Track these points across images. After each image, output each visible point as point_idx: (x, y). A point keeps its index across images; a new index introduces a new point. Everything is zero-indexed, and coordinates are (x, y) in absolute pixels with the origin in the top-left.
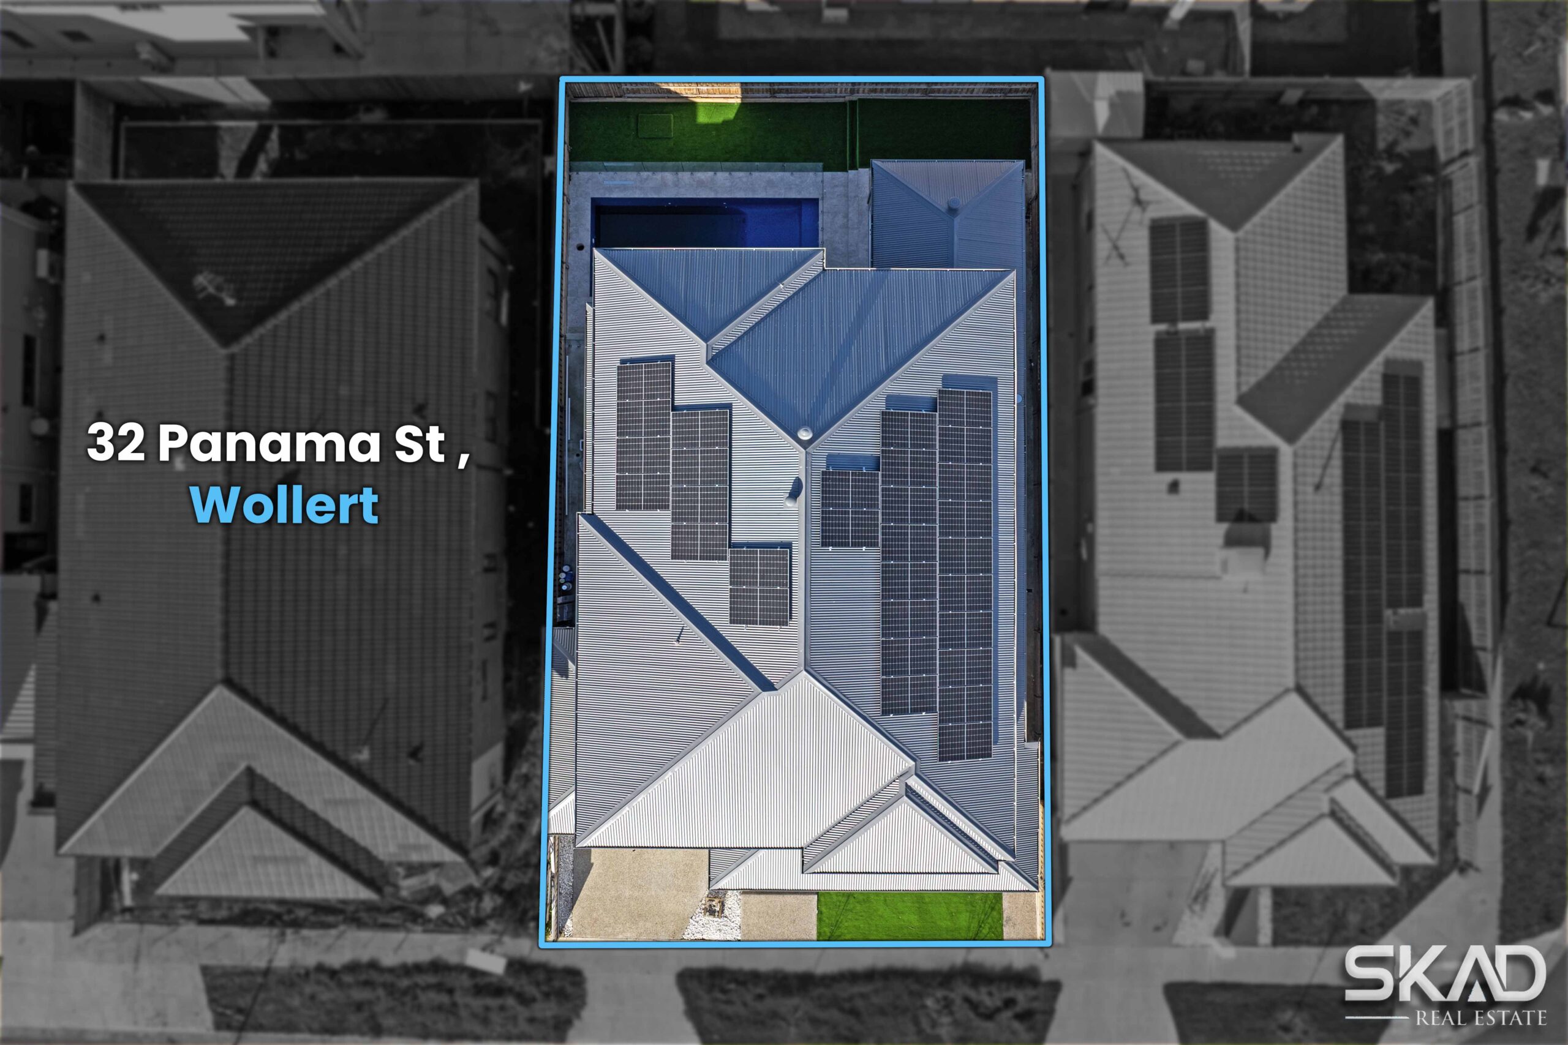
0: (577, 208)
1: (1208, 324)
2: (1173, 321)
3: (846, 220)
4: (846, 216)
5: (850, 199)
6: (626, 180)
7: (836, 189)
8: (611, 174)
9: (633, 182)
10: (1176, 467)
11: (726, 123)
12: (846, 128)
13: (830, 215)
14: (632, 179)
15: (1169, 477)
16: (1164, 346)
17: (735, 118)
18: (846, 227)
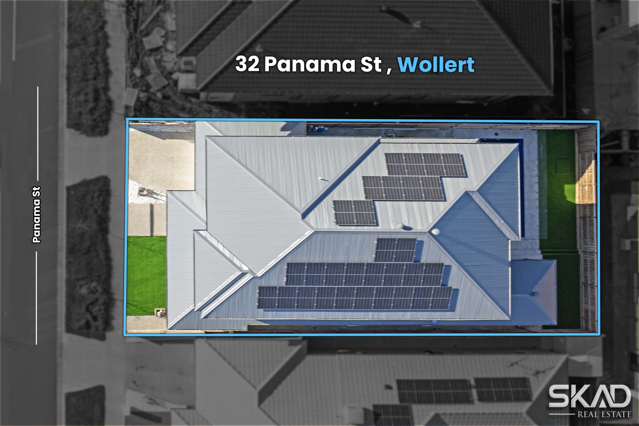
1: (476, 402)
2: (477, 387)
6: (533, 154)
7: (530, 245)
8: (537, 148)
9: (532, 157)
10: (399, 388)
14: (534, 157)
15: (394, 385)
16: (464, 383)
17: (568, 201)
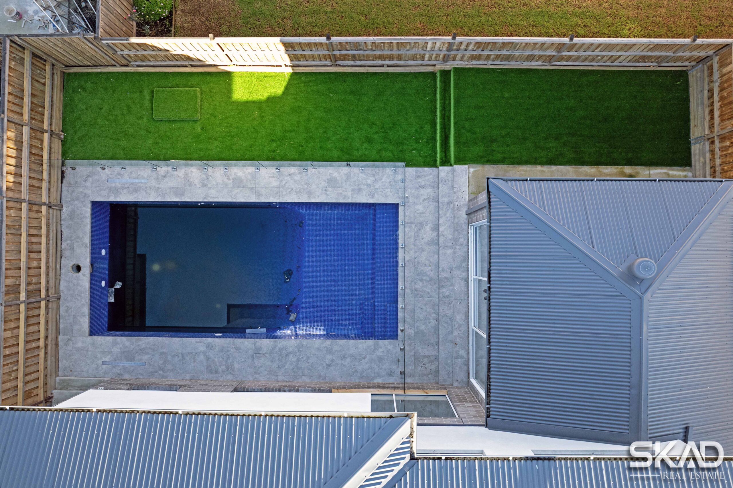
0: (72, 215)
3: (435, 234)
4: (436, 227)
5: (440, 205)
6: (137, 178)
7: (422, 191)
9: (146, 181)
11: (271, 100)
12: (435, 108)
13: (413, 226)
14: (145, 176)
17: (284, 93)
18: (435, 242)
